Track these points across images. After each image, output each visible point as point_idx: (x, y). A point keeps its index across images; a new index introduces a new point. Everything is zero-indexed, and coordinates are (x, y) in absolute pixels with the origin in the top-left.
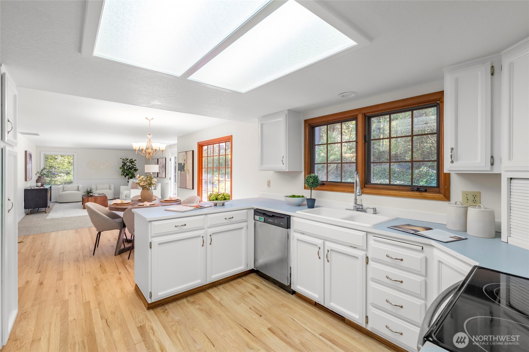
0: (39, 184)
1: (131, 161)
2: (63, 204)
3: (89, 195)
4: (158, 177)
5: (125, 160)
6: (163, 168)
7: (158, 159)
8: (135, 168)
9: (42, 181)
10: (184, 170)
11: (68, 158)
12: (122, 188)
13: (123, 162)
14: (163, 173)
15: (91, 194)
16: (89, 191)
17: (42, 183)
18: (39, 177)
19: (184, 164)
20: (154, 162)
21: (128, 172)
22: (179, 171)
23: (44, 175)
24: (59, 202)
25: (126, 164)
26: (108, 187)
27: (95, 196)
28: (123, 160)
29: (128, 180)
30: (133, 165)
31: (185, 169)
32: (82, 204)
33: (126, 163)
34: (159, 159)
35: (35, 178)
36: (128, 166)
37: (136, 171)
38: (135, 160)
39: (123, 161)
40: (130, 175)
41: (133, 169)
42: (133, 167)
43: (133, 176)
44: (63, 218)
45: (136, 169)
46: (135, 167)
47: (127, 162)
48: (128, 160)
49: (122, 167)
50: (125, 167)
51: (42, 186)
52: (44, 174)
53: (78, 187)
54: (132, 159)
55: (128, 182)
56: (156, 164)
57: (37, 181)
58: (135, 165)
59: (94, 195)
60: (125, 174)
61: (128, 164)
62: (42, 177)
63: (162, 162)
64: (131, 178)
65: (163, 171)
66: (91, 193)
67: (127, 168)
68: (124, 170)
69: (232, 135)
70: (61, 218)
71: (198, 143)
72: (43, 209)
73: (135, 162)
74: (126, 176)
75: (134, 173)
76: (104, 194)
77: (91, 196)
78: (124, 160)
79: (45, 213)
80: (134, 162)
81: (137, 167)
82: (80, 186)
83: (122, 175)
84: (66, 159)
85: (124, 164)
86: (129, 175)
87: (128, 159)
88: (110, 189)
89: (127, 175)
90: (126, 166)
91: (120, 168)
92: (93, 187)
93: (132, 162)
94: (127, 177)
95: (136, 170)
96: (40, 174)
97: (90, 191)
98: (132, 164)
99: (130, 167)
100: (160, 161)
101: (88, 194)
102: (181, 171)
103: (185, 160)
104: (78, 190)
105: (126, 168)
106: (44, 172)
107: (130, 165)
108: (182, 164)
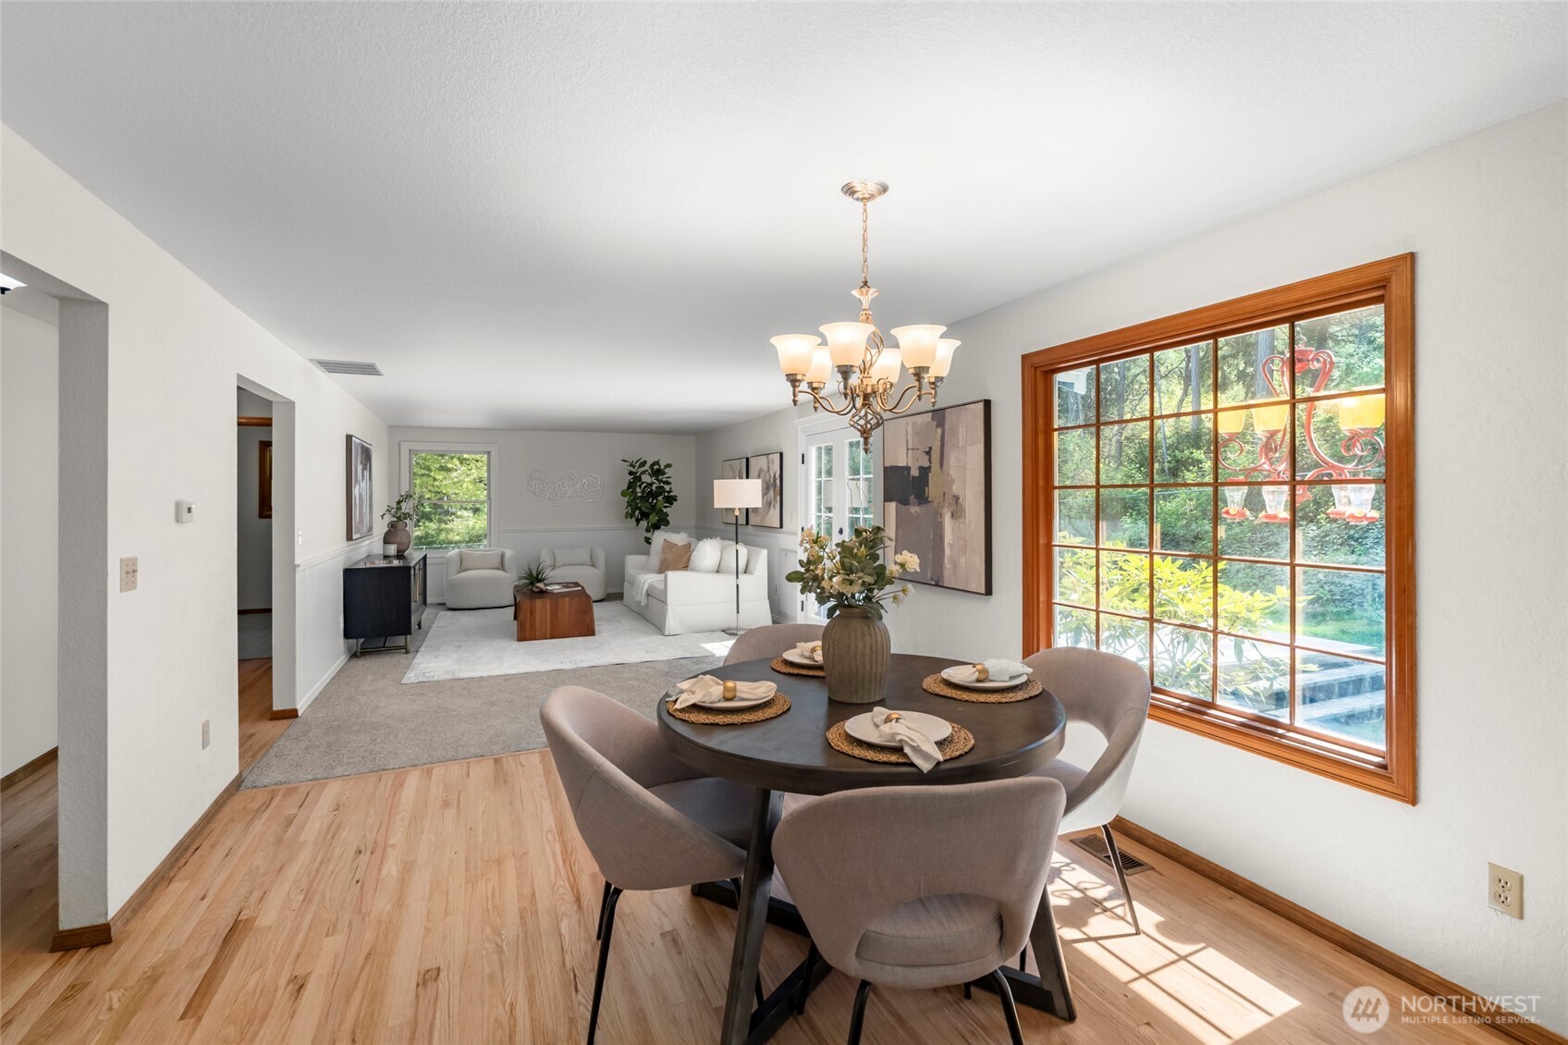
0: (392, 549)
1: (656, 467)
2: (461, 612)
3: (534, 589)
4: (747, 523)
5: (637, 464)
6: (771, 493)
7: (747, 459)
8: (669, 492)
9: (400, 537)
10: (922, 499)
11: (477, 468)
12: (632, 561)
13: (631, 473)
14: (772, 509)
15: (541, 585)
16: (535, 574)
17: (398, 544)
18: (392, 526)
19: (925, 471)
20: (733, 471)
21: (647, 508)
22: (892, 506)
23: (406, 518)
24: (449, 605)
25: (639, 479)
26: (586, 558)
27: (552, 593)
28: (632, 465)
29: (648, 535)
30: (660, 481)
31: (932, 491)
32: (515, 618)
33: (640, 477)
34: (752, 461)
35: (380, 528)
36: (645, 487)
37: (672, 504)
38: (669, 466)
39: (632, 469)
40: (653, 518)
41: (660, 498)
42: (661, 490)
43: (661, 522)
44: (454, 680)
45: (672, 496)
46: (667, 487)
47: (644, 472)
48: (647, 467)
49: (628, 488)
50: (638, 489)
51: (400, 556)
52: (408, 516)
53: (503, 556)
54: (657, 463)
55: (648, 541)
56: (741, 478)
57: (386, 541)
58: (668, 483)
59: (549, 588)
60: (637, 512)
61: (646, 478)
62: (401, 525)
63: (765, 468)
64: (656, 527)
65: (770, 504)
66: (540, 581)
67: (643, 492)
68: (635, 499)
69: (1412, 256)
70: (449, 680)
71: (1024, 357)
72: (400, 640)
73: (666, 470)
74: (641, 519)
75: (665, 510)
76: (577, 584)
77: (542, 592)
78: (634, 467)
79: (407, 652)
80: (664, 473)
81: (676, 489)
82: (508, 553)
83: (626, 518)
84: (473, 471)
85: (635, 479)
86: (651, 517)
87: (645, 462)
88: (593, 565)
89: (645, 515)
90: (640, 486)
91: (623, 494)
92: (546, 560)
93: (657, 472)
94: (644, 524)
95: (671, 500)
96: (394, 516)
97: (538, 575)
98: (660, 477)
99: (654, 488)
100: (756, 465)
101: (532, 584)
102: (903, 501)
103: (928, 453)
104: (502, 566)
105: (639, 495)
106: (406, 507)
107: (651, 484)
108: (908, 469)
